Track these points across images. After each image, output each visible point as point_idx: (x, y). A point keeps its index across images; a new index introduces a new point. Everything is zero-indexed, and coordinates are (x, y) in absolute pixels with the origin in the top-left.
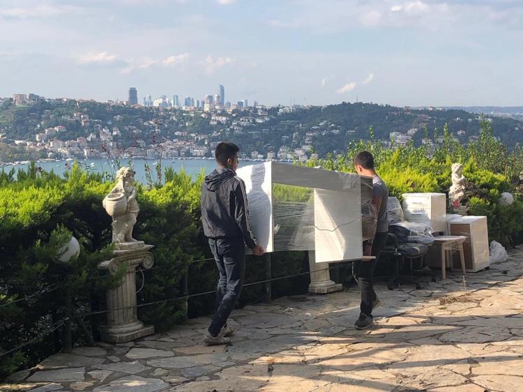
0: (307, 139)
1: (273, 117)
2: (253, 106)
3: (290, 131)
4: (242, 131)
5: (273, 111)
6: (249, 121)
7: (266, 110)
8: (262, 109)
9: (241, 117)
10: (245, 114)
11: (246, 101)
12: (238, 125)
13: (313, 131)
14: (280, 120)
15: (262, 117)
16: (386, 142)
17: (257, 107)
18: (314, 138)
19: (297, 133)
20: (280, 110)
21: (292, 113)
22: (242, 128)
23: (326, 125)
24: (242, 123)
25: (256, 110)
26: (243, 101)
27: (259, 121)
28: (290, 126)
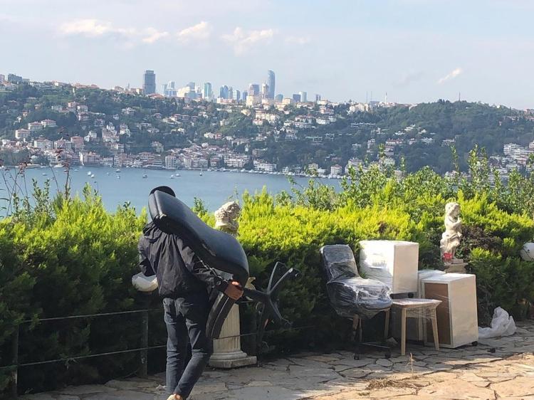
0: (388, 149)
1: (340, 117)
2: (313, 100)
3: (363, 138)
4: (297, 135)
5: (343, 108)
6: (307, 121)
7: (331, 107)
8: (326, 105)
9: (297, 115)
10: (302, 112)
11: (305, 94)
12: (292, 126)
13: (396, 138)
14: (350, 122)
15: (325, 117)
16: (498, 158)
17: (319, 103)
18: (397, 149)
19: (373, 140)
20: (350, 108)
21: (367, 113)
22: (297, 131)
23: (415, 131)
24: (297, 125)
25: (317, 107)
26: (300, 93)
27: (321, 122)
28: (364, 131)
